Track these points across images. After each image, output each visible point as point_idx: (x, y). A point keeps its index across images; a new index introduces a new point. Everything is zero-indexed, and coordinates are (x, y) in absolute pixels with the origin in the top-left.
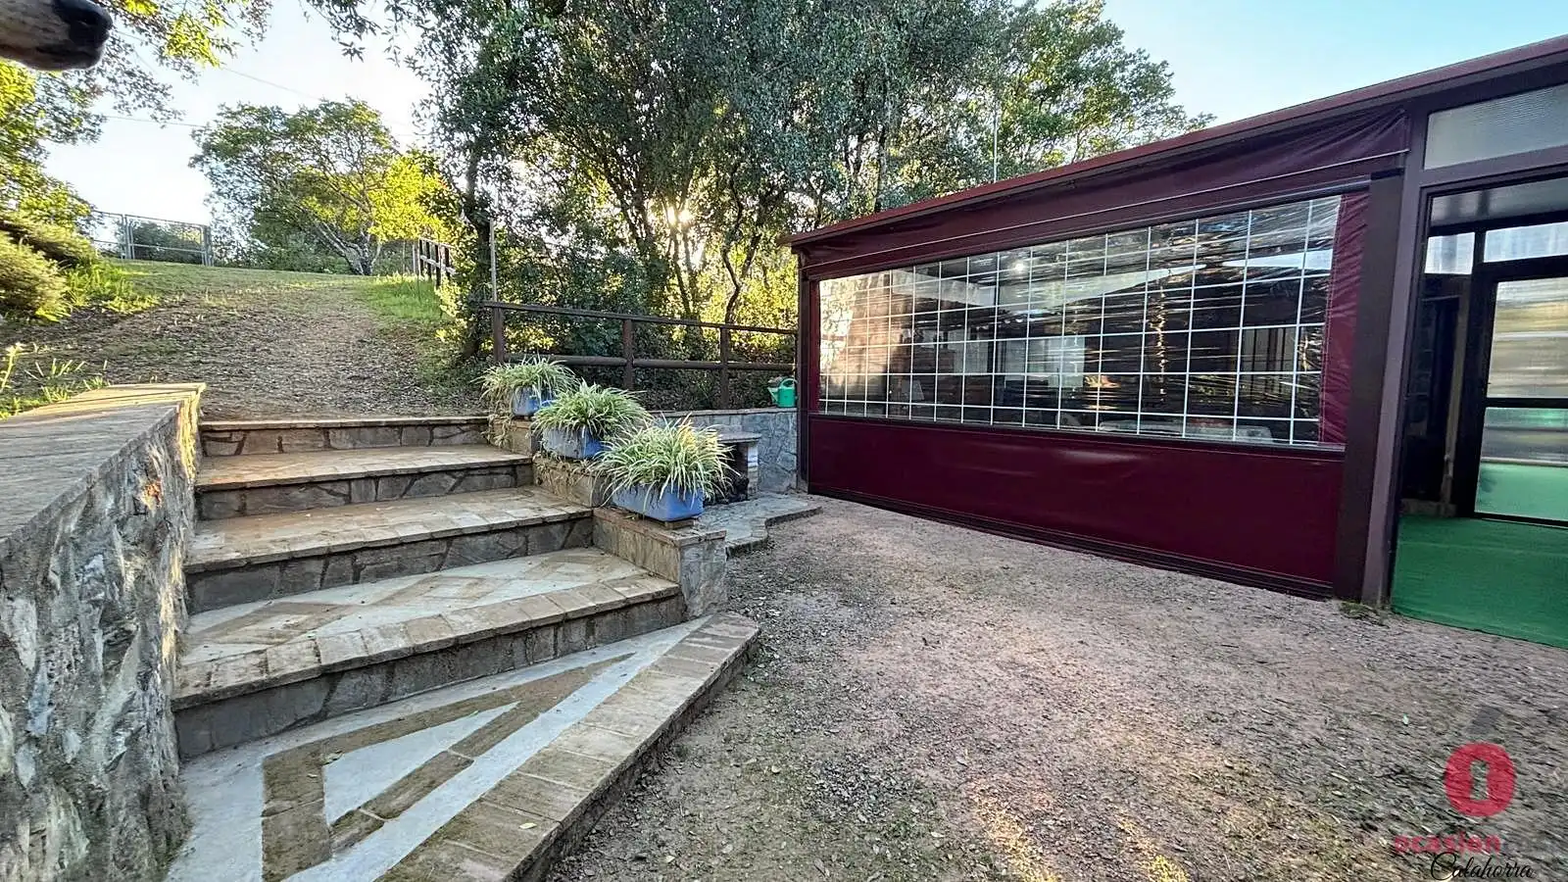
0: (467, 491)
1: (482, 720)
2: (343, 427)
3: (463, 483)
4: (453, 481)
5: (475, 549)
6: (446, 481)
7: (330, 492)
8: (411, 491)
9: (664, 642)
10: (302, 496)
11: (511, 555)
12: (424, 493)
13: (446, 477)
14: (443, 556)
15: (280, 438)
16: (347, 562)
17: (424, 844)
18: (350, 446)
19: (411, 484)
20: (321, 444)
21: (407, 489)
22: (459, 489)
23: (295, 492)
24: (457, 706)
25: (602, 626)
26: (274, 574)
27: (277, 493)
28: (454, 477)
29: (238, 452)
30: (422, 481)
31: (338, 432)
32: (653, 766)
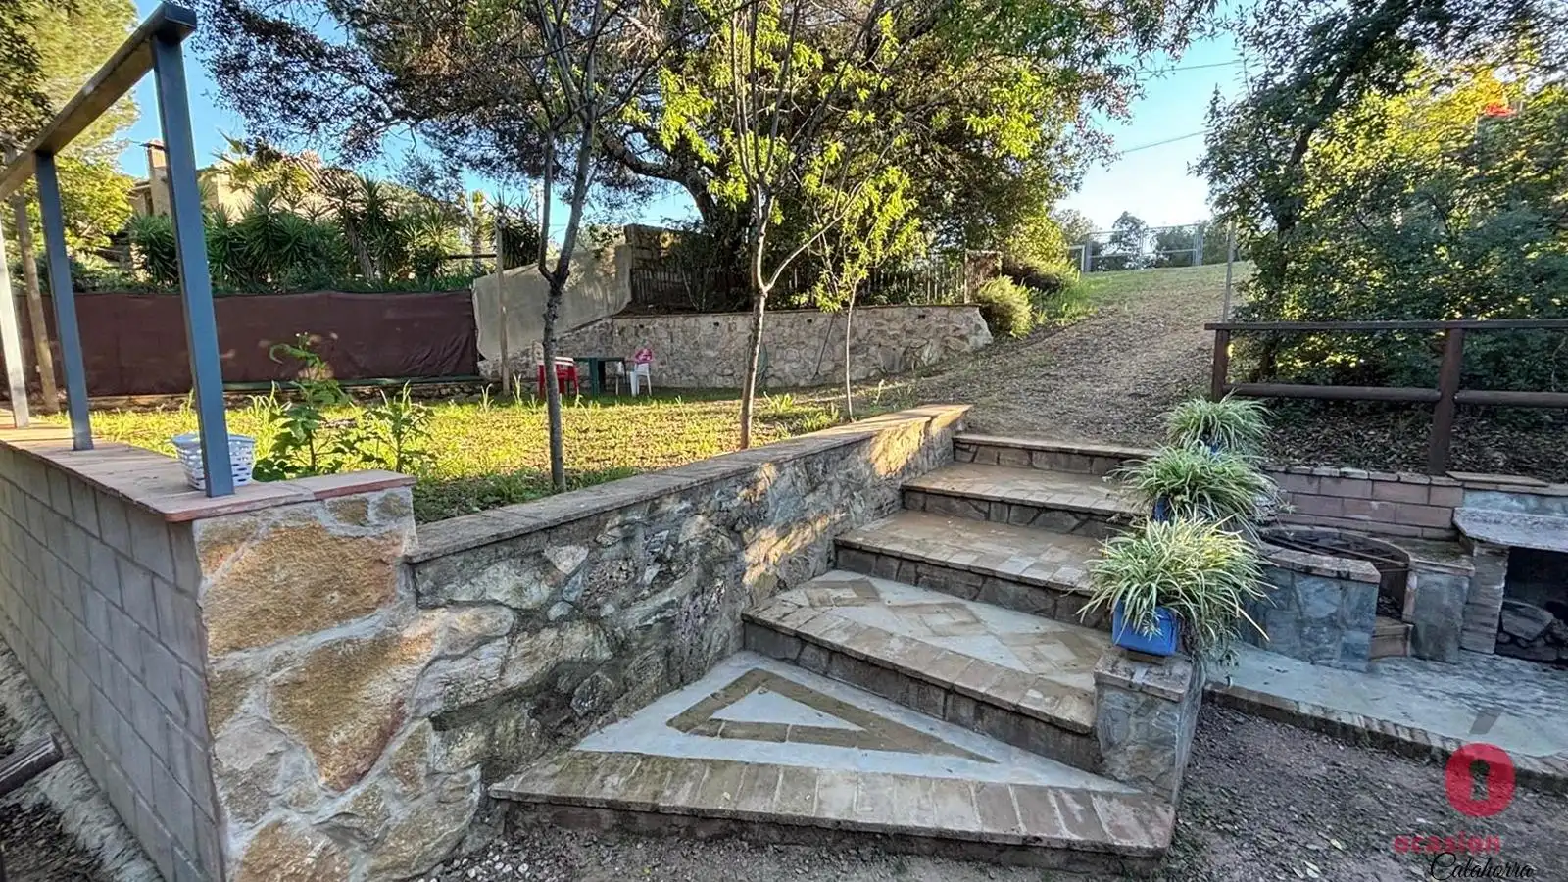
0: (1086, 536)
1: (830, 722)
2: (1043, 450)
3: (1086, 526)
4: (1076, 522)
5: (1005, 594)
6: (1069, 520)
7: (976, 508)
8: (1037, 522)
9: (1038, 776)
10: (958, 506)
11: (1038, 612)
12: (1048, 526)
13: (1070, 516)
14: (979, 589)
15: (999, 454)
16: (912, 567)
17: (703, 760)
18: (1047, 467)
19: (1038, 515)
20: (1025, 462)
21: (1034, 519)
22: (1080, 531)
23: (954, 502)
24: (840, 704)
25: (992, 718)
26: (873, 559)
27: (942, 500)
28: (1077, 518)
29: (972, 460)
30: (1047, 515)
31: (1039, 453)
32: (866, 852)
